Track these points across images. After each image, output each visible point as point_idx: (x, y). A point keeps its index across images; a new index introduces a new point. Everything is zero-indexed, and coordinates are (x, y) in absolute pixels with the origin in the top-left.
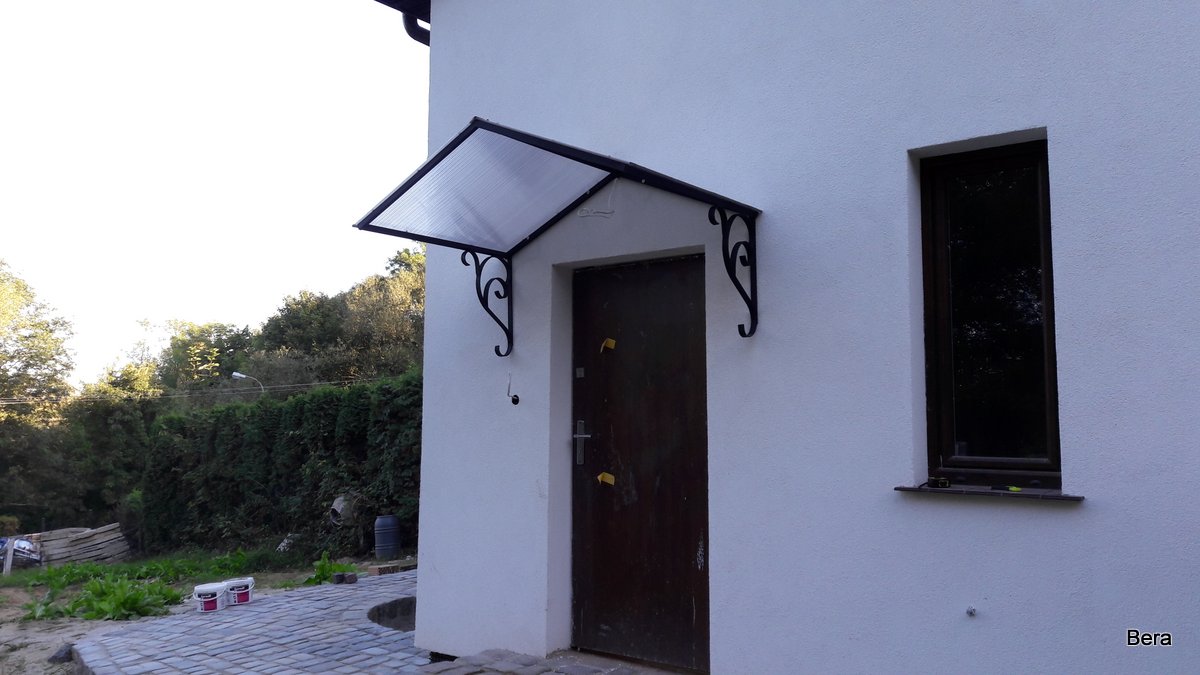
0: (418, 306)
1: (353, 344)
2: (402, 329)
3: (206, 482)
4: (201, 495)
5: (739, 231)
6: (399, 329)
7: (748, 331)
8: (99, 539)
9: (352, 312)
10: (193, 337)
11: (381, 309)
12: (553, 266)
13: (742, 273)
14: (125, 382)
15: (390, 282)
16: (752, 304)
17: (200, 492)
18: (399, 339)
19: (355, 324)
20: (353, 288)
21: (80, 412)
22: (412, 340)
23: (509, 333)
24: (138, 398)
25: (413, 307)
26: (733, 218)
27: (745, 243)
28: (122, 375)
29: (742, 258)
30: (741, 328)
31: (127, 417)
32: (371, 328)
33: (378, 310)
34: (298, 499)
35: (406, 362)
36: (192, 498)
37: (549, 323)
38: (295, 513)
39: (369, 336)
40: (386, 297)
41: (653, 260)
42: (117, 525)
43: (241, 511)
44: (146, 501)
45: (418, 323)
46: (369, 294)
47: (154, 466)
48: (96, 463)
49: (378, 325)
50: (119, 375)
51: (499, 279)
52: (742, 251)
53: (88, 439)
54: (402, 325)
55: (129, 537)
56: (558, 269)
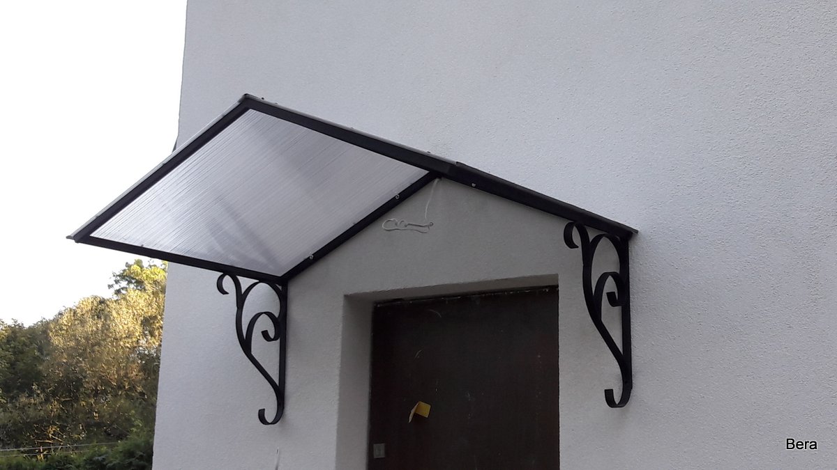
0: (151, 340)
1: (54, 394)
2: (126, 375)
5: (605, 259)
6: (122, 373)
7: (618, 399)
9: (56, 348)
11: (98, 344)
12: (347, 297)
13: (610, 316)
15: (113, 305)
16: (624, 361)
18: (120, 387)
19: (60, 365)
20: (60, 314)
22: (139, 389)
23: (280, 392)
25: (143, 342)
26: (597, 239)
27: (614, 275)
29: (610, 295)
30: (609, 394)
32: (82, 370)
33: (93, 345)
35: (128, 420)
37: (338, 378)
39: (79, 383)
40: (106, 328)
41: (484, 293)
45: (151, 367)
46: (83, 322)
49: (91, 367)
51: (270, 314)
52: (610, 285)
54: (126, 368)
56: (353, 301)
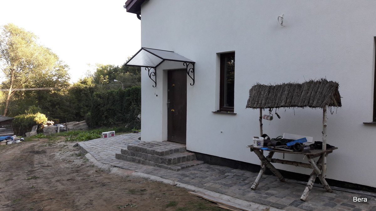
3: (107, 110)
4: (105, 114)
7: (193, 84)
8: (81, 124)
10: (103, 69)
12: (163, 70)
14: (84, 82)
16: (193, 79)
17: (105, 113)
21: (73, 91)
23: (156, 83)
24: (88, 87)
27: (192, 68)
28: (84, 80)
29: (191, 71)
30: (191, 84)
31: (86, 92)
34: (129, 115)
36: (103, 114)
37: (162, 81)
38: (129, 118)
42: (85, 121)
43: (115, 118)
44: (92, 115)
47: (93, 106)
48: (78, 105)
50: (83, 80)
51: (153, 72)
53: (76, 98)
55: (88, 124)
